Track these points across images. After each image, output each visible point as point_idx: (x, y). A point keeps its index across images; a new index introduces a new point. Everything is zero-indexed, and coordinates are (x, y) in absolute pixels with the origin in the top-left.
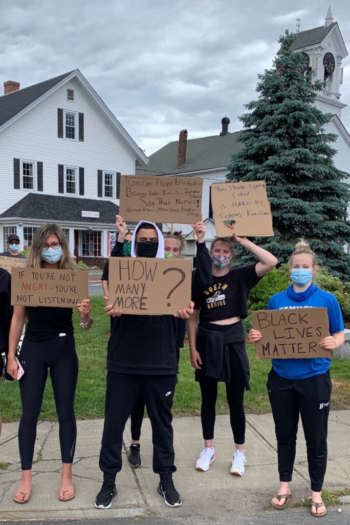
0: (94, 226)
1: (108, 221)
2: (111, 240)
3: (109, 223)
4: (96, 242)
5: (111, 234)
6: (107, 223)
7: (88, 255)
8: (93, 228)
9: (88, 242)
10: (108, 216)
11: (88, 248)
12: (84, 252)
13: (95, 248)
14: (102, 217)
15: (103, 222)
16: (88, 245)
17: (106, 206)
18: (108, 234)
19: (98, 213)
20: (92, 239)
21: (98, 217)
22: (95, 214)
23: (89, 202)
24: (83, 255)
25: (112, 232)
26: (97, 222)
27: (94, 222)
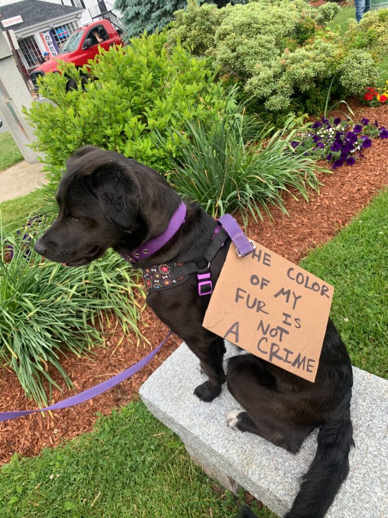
0: (22, 33)
1: (34, 22)
2: (47, 41)
3: (36, 24)
4: (34, 49)
5: (45, 35)
6: (33, 24)
7: (34, 65)
8: (23, 35)
9: (27, 52)
10: (33, 16)
11: (31, 58)
12: (29, 63)
13: (37, 55)
14: (27, 20)
15: (29, 25)
16: (29, 55)
17: (27, 6)
18: (41, 36)
19: (19, 17)
20: (29, 48)
21: (21, 21)
22: (17, 19)
23: (9, 8)
24: (30, 66)
25: (45, 32)
26: (23, 27)
27: (19, 28)
